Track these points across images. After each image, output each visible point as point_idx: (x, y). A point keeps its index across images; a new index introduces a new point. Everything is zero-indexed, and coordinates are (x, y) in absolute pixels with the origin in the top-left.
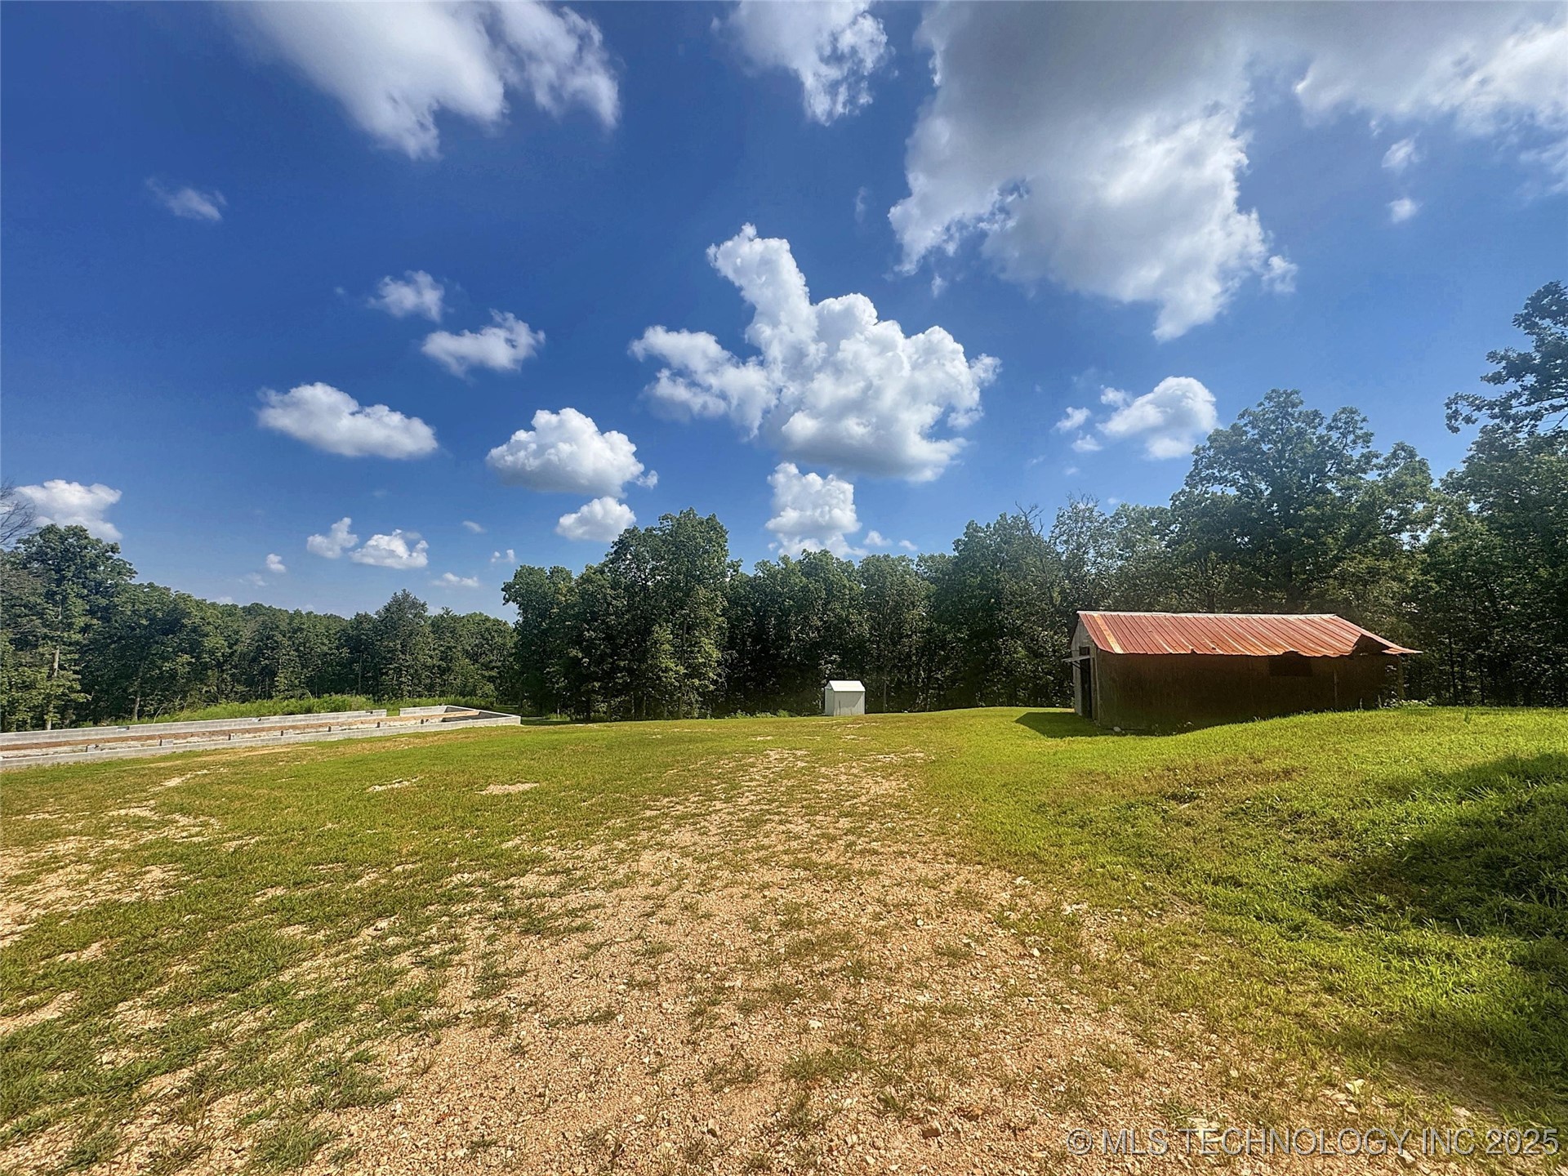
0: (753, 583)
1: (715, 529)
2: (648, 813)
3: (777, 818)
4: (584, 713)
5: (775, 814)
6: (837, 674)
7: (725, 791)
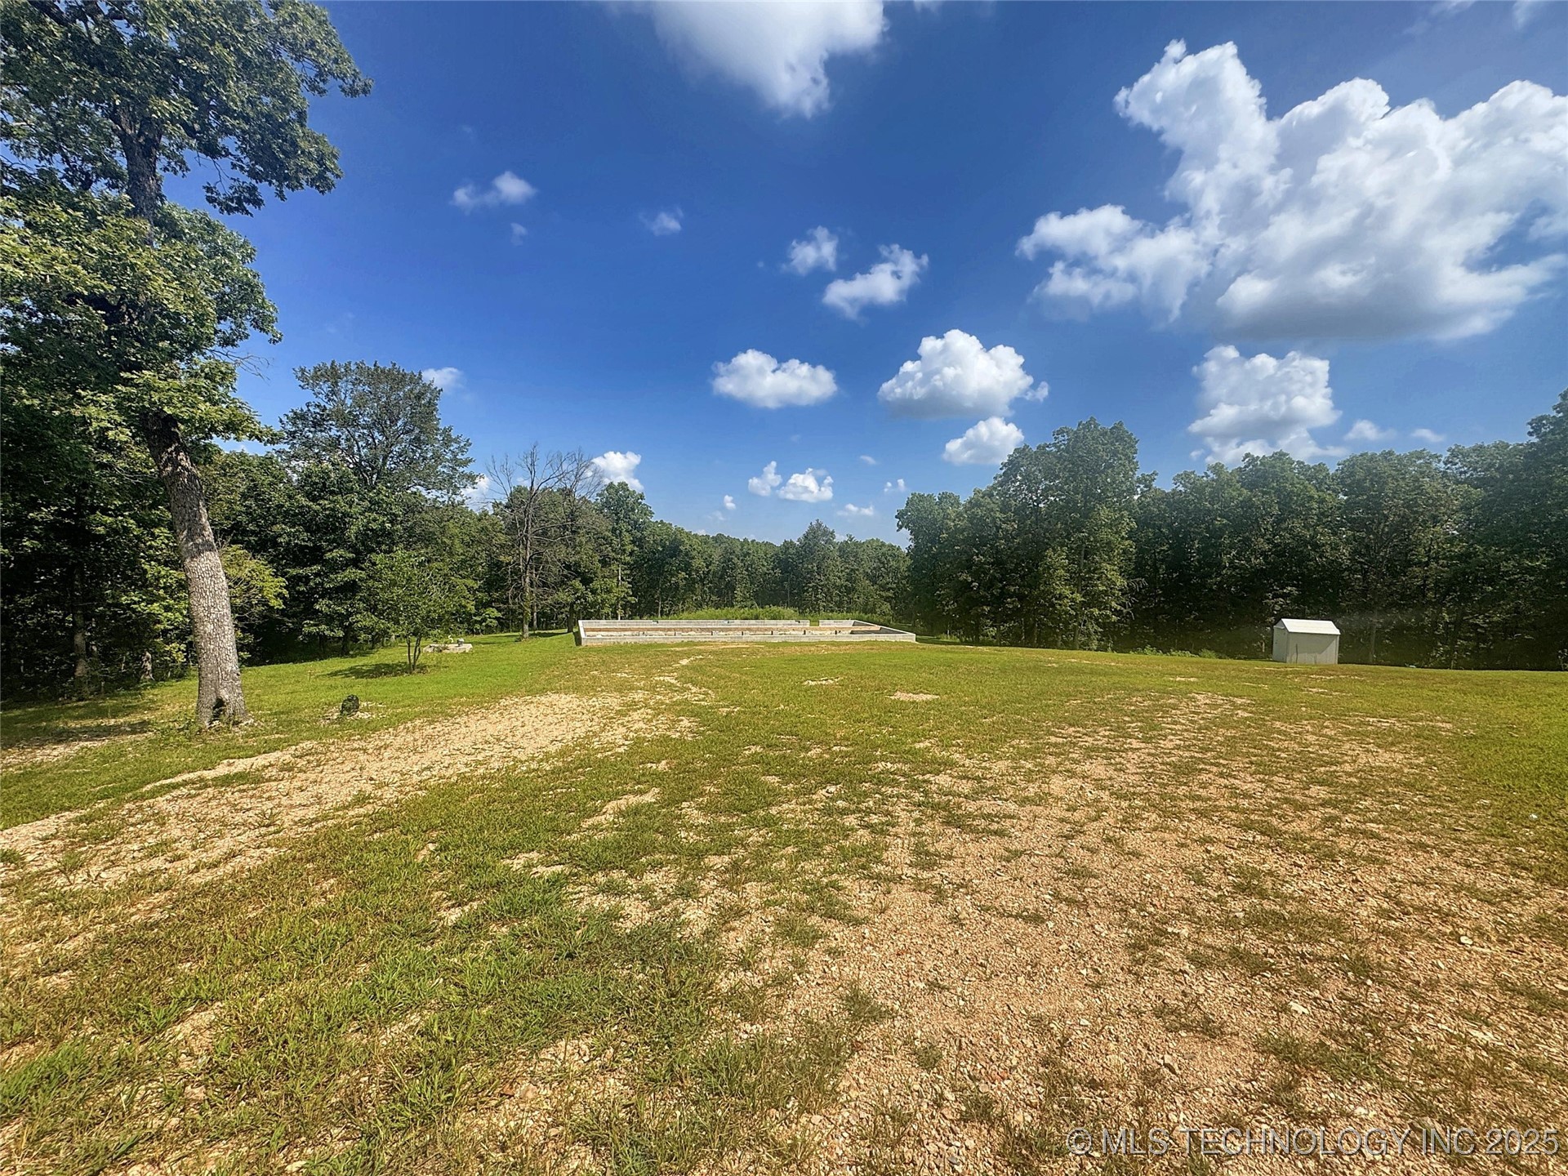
0: (1171, 500)
1: (1122, 439)
2: (1053, 739)
3: (1214, 769)
4: (974, 636)
5: (1212, 764)
6: (1290, 611)
7: (1141, 730)
